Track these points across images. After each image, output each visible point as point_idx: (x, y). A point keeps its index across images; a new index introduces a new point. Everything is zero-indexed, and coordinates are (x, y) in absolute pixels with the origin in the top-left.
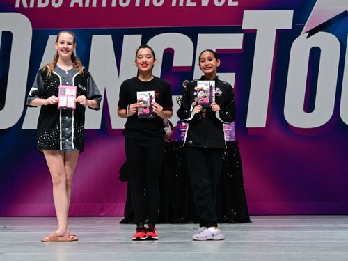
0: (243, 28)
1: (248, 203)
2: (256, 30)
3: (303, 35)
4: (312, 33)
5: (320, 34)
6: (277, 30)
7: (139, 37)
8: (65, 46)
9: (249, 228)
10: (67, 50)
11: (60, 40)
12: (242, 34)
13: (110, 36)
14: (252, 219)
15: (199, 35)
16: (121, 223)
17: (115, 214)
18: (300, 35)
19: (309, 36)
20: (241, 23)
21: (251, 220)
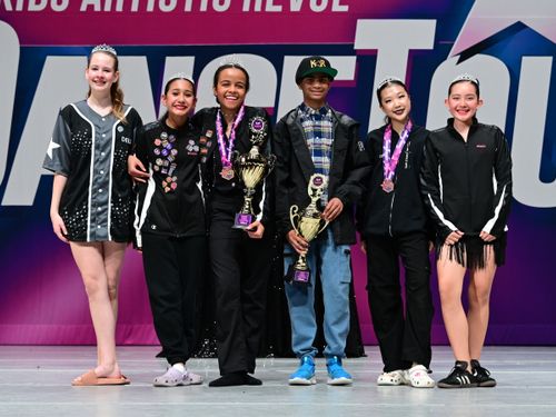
0: (355, 48)
1: (361, 325)
2: (376, 51)
3: (452, 59)
4: (465, 55)
5: (478, 57)
6: (411, 51)
7: (190, 60)
8: (99, 73)
9: (362, 365)
10: (102, 81)
11: (93, 63)
12: (355, 58)
13: (144, 59)
14: (367, 350)
15: (286, 57)
16: (158, 356)
17: (148, 343)
18: (445, 59)
19: (459, 62)
20: (353, 39)
21: (366, 353)
